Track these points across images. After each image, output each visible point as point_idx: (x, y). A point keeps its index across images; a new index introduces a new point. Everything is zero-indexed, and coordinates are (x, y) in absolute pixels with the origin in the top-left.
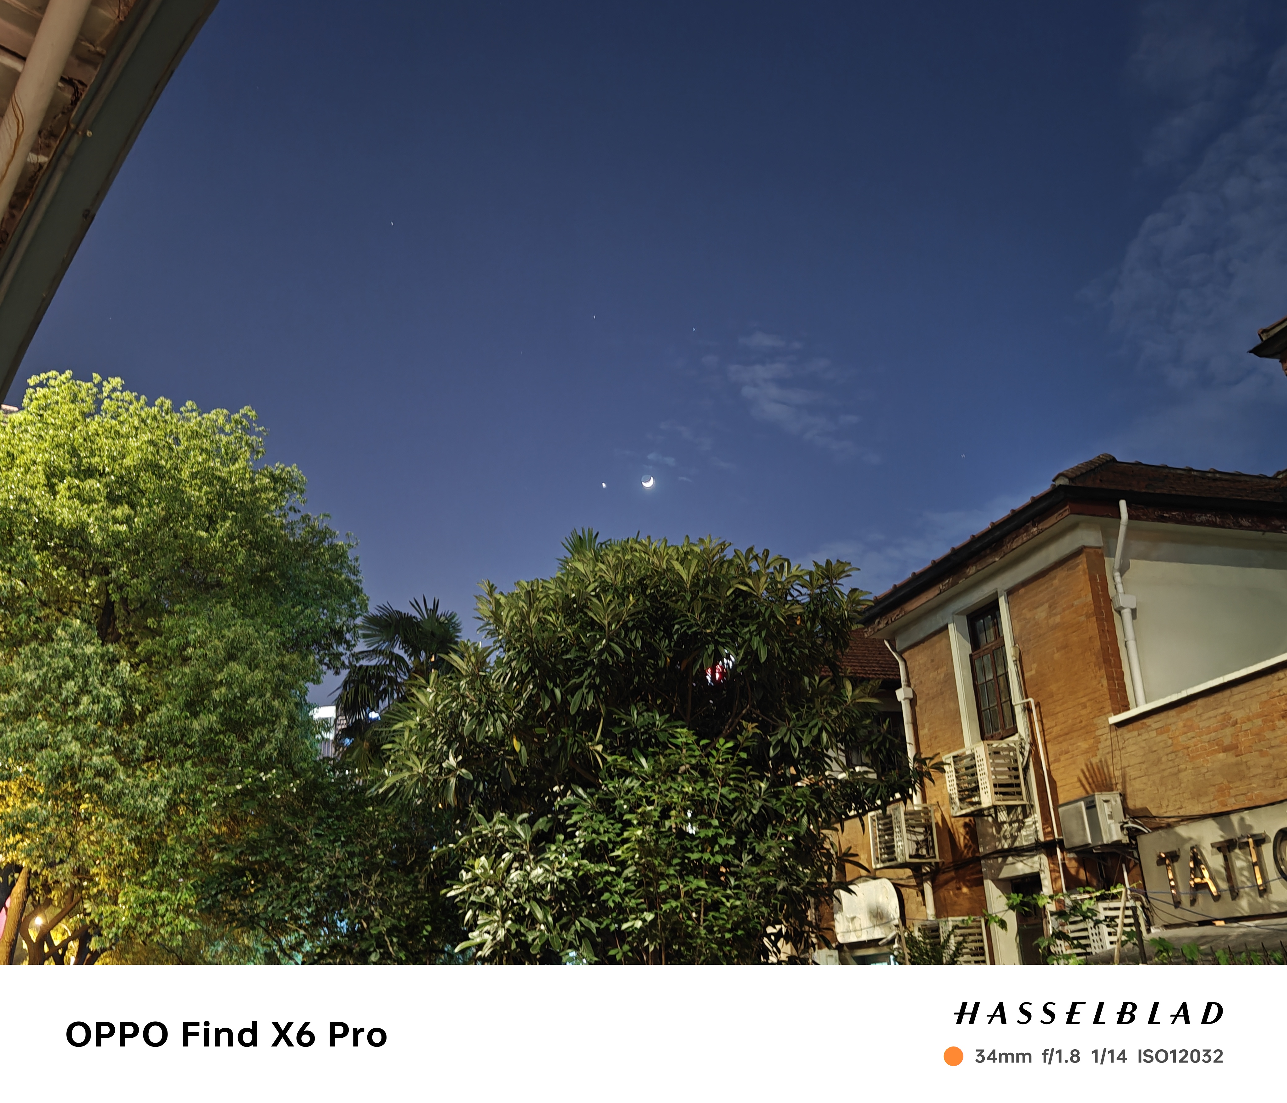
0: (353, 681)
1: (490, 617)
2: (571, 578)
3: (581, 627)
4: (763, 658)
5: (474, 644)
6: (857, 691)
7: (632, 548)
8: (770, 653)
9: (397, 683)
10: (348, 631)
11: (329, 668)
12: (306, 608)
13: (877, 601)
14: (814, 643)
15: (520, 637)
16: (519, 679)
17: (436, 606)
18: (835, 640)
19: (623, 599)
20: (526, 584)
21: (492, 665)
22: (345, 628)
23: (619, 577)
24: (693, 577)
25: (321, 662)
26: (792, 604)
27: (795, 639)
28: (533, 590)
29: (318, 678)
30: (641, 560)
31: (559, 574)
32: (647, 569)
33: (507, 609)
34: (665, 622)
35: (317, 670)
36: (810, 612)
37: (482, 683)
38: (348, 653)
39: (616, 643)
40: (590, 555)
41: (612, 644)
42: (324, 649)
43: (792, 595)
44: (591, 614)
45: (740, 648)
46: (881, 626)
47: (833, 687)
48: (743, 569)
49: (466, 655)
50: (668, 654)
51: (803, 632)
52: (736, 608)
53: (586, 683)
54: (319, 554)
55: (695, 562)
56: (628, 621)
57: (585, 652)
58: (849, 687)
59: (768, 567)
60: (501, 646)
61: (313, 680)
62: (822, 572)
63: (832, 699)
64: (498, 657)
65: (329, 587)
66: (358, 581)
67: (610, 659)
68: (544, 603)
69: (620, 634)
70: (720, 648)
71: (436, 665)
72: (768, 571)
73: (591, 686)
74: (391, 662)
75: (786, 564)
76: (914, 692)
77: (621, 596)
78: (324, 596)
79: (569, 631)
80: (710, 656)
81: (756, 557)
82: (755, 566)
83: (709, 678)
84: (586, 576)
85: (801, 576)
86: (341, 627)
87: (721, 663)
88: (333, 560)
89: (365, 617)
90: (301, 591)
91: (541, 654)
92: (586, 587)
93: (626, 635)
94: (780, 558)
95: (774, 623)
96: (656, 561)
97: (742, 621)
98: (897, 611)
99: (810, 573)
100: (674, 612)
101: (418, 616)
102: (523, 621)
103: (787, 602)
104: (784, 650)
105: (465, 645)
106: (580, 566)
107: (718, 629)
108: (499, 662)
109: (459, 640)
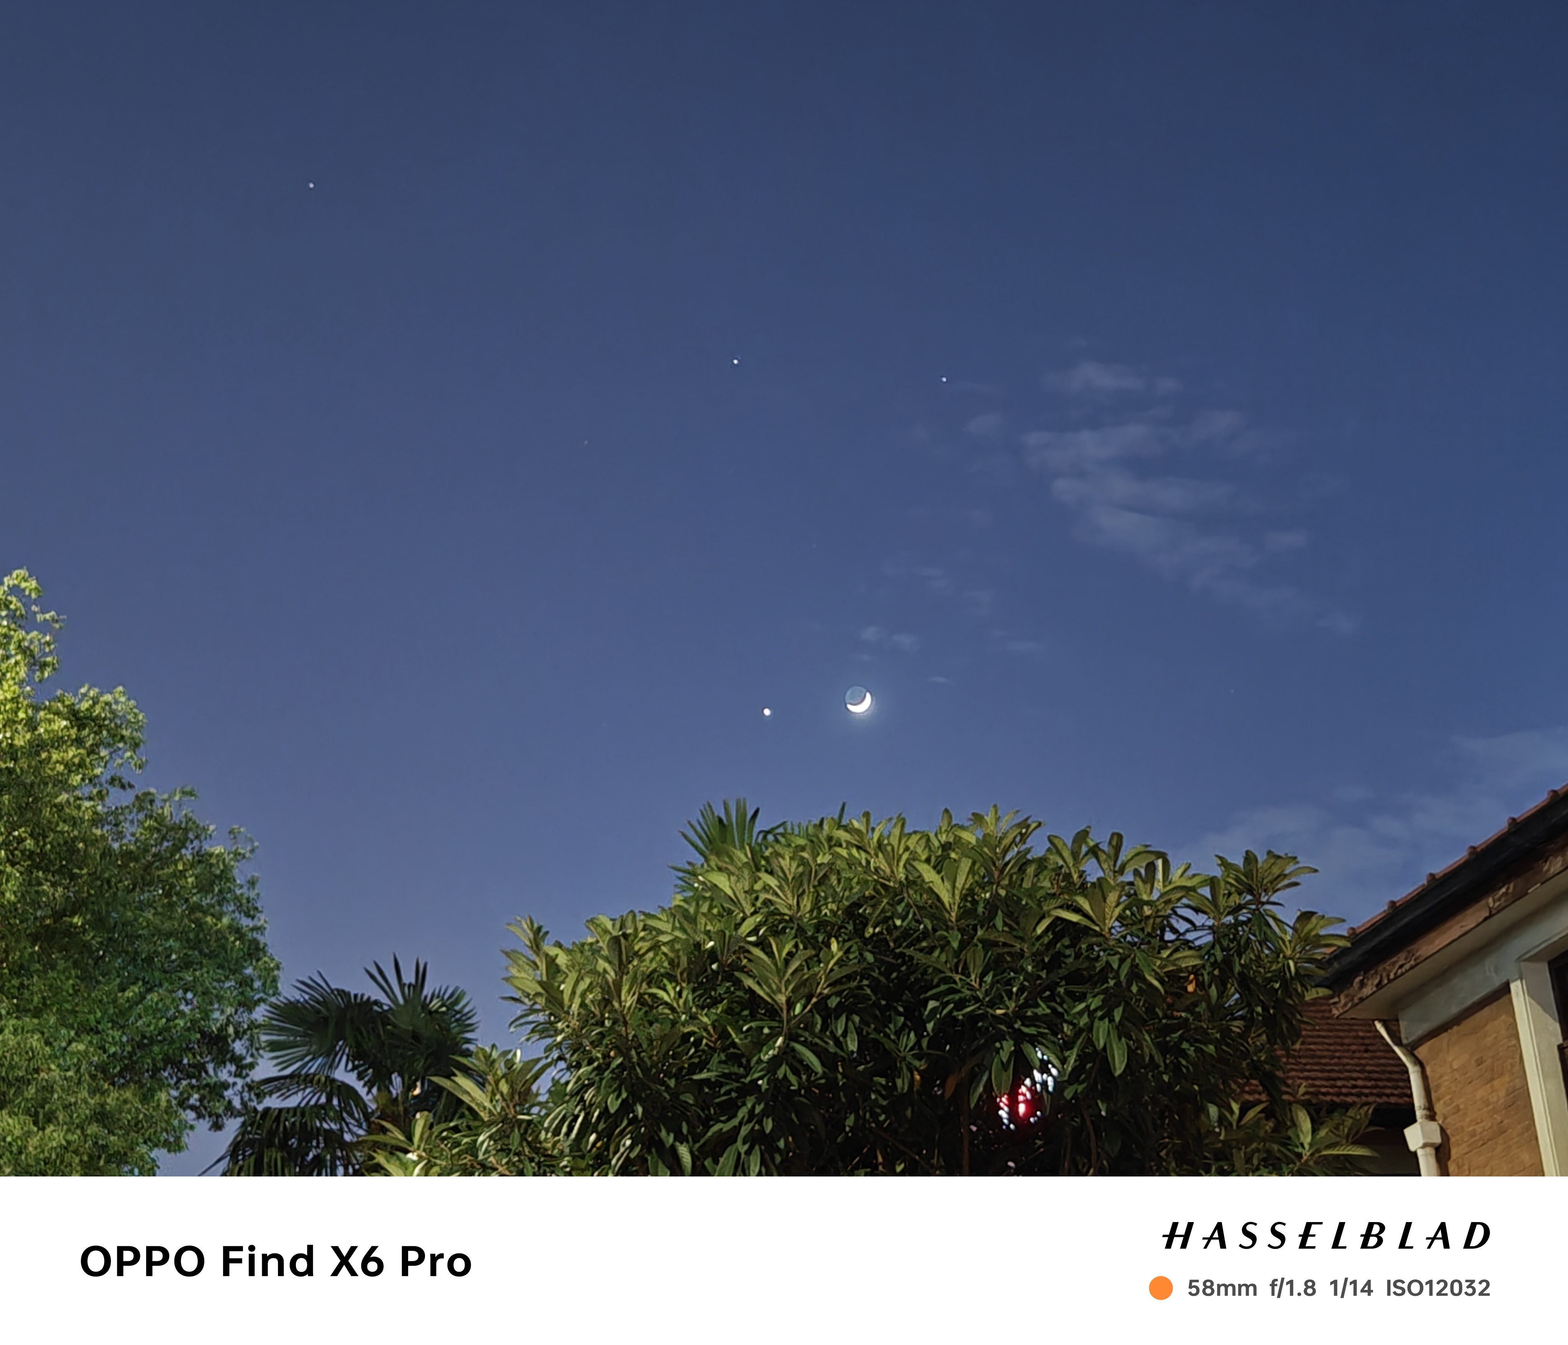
0: (251, 1143)
1: (538, 994)
2: (705, 908)
3: (728, 1011)
4: (1119, 1066)
5: (505, 1053)
6: (1323, 1133)
7: (830, 839)
8: (1133, 1056)
9: (343, 1145)
10: (238, 1035)
11: (200, 1116)
12: (150, 990)
13: (1357, 938)
14: (1226, 1032)
15: (602, 1035)
16: (601, 1126)
17: (421, 976)
18: (1270, 1022)
19: (818, 948)
20: (609, 925)
21: (542, 1099)
22: (231, 1030)
23: (807, 903)
24: (964, 898)
25: (183, 1103)
26: (1176, 950)
27: (1184, 1024)
28: (625, 936)
29: (178, 1139)
30: (851, 863)
31: (678, 900)
32: (864, 883)
33: (573, 976)
34: (907, 995)
35: (176, 1123)
36: (1215, 965)
37: (523, 1137)
38: (240, 1082)
39: (805, 1044)
40: (742, 856)
41: (798, 1047)
42: (190, 1077)
43: (1174, 930)
44: (749, 982)
45: (1068, 1045)
46: (1367, 991)
47: (1270, 1125)
48: (1068, 876)
49: (490, 1078)
50: (917, 1063)
51: (1201, 1008)
52: (1058, 959)
53: (744, 1131)
54: (174, 875)
55: (965, 865)
56: (828, 997)
57: (740, 1065)
58: (1305, 1123)
59: (1121, 871)
60: (561, 1058)
61: (166, 1144)
62: (1237, 879)
63: (1269, 1152)
64: (555, 1082)
65: (196, 944)
66: (255, 929)
67: (793, 1079)
68: (649, 964)
69: (814, 1025)
70: (1027, 1048)
71: (423, 1103)
72: (1121, 879)
73: (754, 1139)
74: (329, 1099)
75: (1159, 863)
76: (1443, 1131)
77: (810, 942)
78: (186, 964)
79: (705, 1019)
80: (1004, 1066)
81: (1094, 851)
82: (1093, 871)
83: (1003, 1114)
84: (735, 902)
85: (1193, 889)
86: (223, 1028)
87: (1028, 1082)
88: (204, 888)
89: (272, 1005)
90: (136, 952)
91: (646, 1070)
92: (738, 926)
93: (825, 1026)
94: (1146, 851)
95: (1140, 990)
96: (884, 866)
97: (1071, 988)
98: (1401, 958)
99: (1212, 882)
100: (925, 973)
101: (385, 1000)
102: (606, 1002)
103: (1164, 945)
104: (1164, 1048)
105: (487, 1057)
106: (722, 881)
107: (1021, 1007)
108: (558, 1092)
109: (472, 1047)
